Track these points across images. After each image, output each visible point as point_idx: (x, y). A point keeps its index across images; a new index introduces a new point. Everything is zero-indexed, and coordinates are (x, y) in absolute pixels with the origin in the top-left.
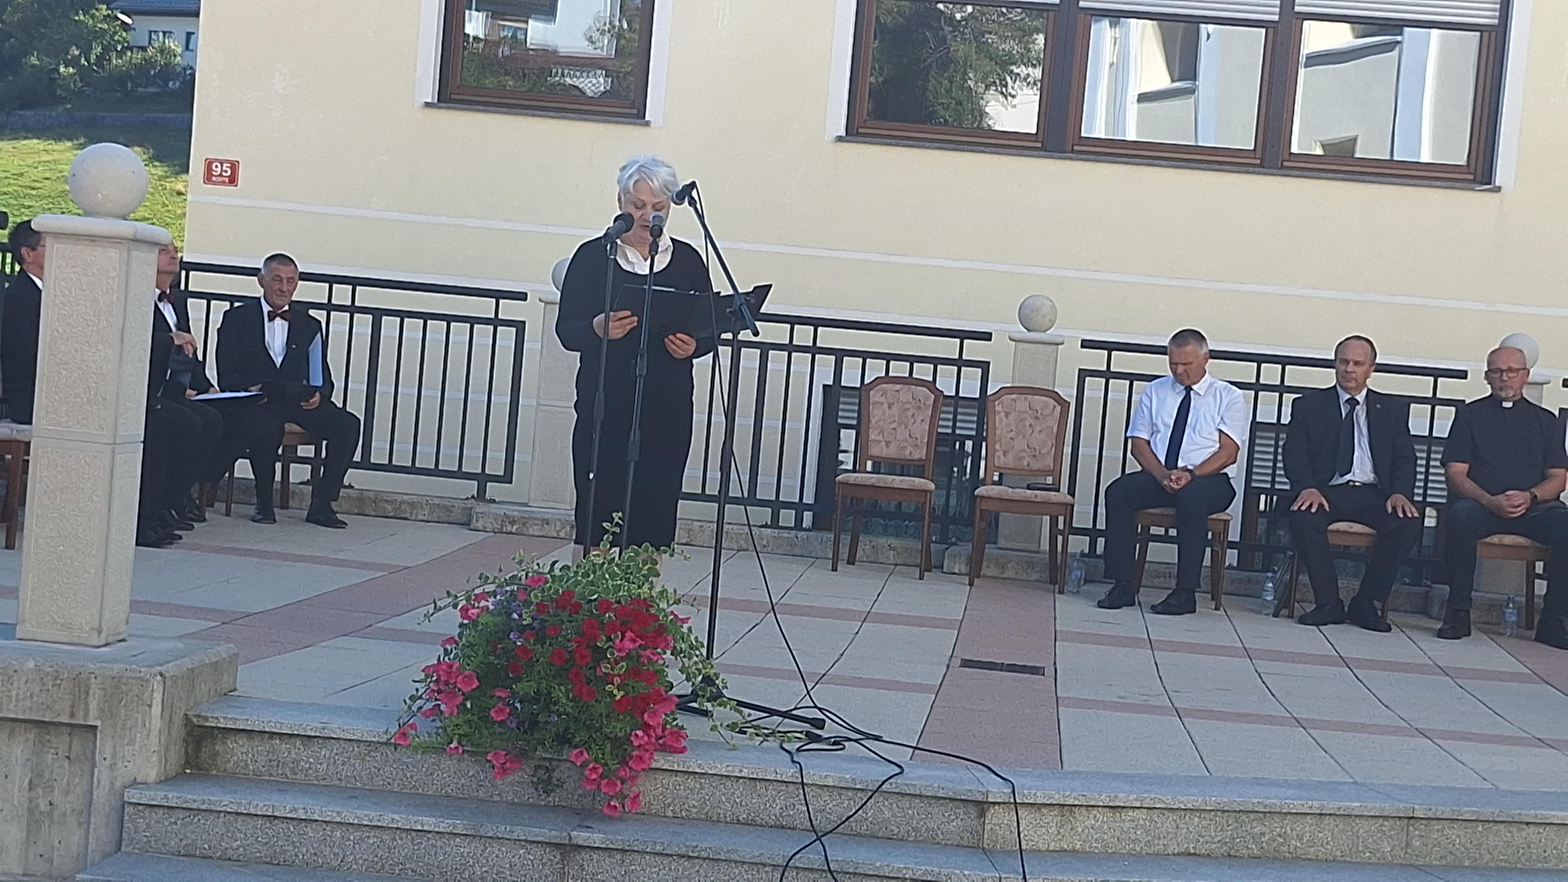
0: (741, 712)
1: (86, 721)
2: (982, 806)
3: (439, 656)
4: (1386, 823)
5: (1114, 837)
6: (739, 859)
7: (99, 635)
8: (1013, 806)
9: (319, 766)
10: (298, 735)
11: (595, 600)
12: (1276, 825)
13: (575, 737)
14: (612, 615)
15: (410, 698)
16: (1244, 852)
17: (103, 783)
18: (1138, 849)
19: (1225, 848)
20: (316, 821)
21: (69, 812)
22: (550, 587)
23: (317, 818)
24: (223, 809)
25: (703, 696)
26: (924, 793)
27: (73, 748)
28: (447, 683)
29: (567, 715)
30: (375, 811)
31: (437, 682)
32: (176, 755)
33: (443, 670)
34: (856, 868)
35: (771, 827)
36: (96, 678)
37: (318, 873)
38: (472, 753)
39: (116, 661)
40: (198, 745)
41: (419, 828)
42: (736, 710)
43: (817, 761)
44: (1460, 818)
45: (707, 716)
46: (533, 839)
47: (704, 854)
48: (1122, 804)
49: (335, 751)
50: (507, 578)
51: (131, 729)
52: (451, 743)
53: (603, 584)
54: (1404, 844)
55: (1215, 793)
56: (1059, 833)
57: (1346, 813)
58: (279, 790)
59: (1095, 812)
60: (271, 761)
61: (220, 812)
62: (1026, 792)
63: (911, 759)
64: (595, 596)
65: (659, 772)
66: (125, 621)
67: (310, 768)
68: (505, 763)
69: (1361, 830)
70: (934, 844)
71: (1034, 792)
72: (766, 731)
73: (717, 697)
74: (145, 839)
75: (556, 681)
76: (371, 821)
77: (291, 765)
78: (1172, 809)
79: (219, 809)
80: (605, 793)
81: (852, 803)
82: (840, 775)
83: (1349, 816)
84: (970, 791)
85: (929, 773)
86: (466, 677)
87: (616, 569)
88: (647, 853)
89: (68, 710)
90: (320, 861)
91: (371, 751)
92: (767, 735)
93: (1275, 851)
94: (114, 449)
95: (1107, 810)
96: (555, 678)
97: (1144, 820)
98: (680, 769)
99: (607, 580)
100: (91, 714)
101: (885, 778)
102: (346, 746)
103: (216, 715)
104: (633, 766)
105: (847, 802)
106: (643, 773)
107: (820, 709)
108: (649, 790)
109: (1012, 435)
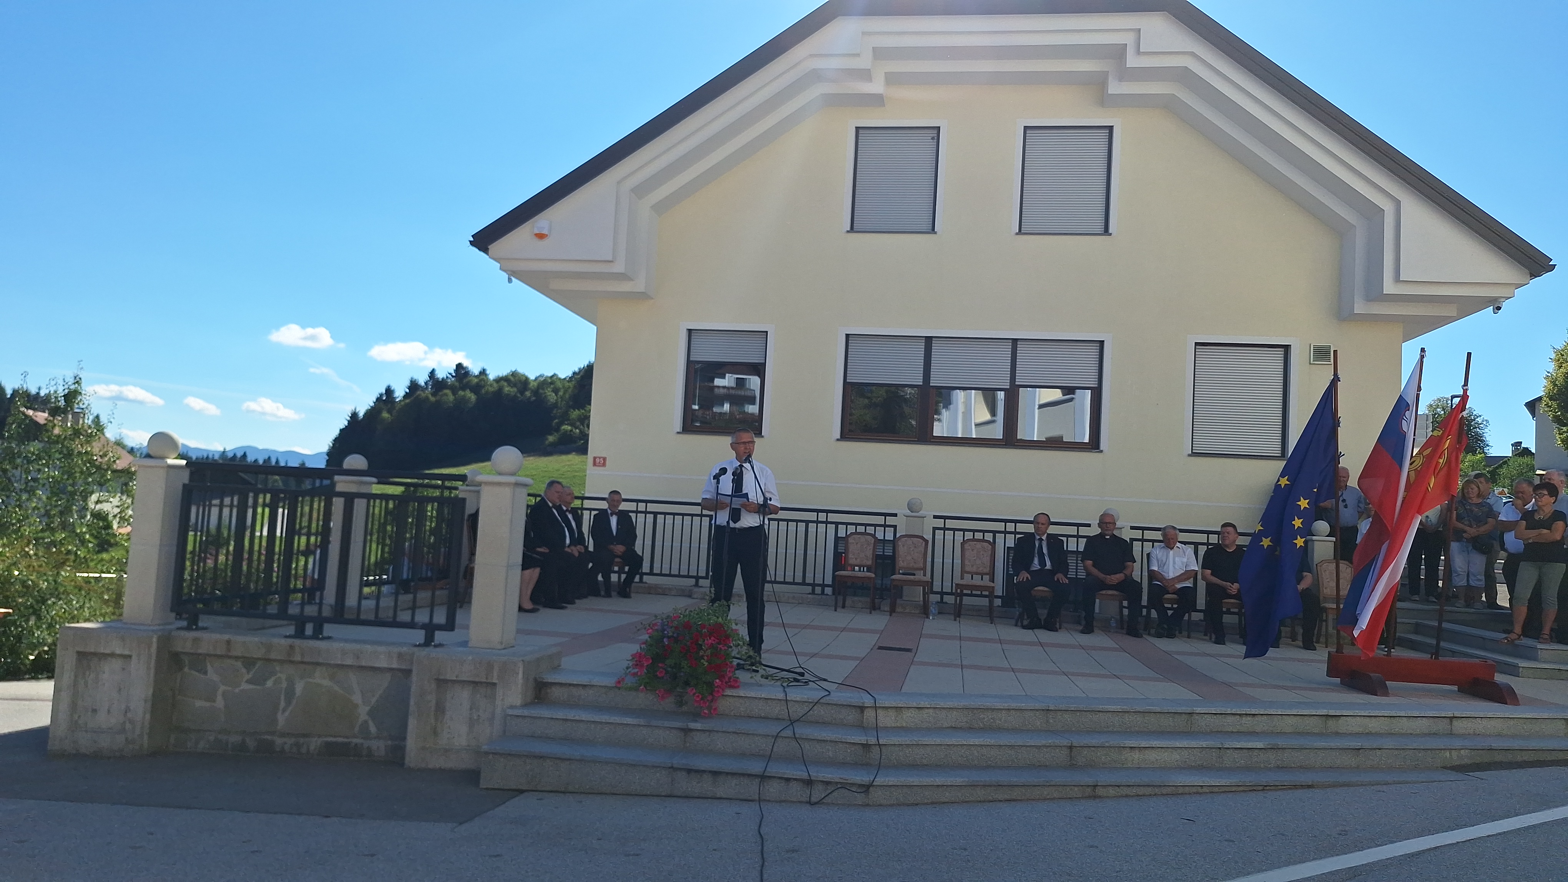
0: (768, 670)
1: (492, 681)
2: (862, 709)
3: (639, 650)
4: (1038, 713)
5: (920, 720)
6: (758, 733)
7: (502, 644)
8: (875, 708)
9: (589, 698)
11: (700, 624)
12: (990, 714)
13: (691, 682)
14: (706, 630)
15: (625, 668)
17: (498, 707)
18: (930, 726)
20: (585, 721)
21: (486, 719)
22: (682, 619)
24: (548, 717)
26: (839, 702)
27: (488, 692)
28: (640, 661)
29: (687, 673)
32: (531, 693)
33: (640, 655)
34: (809, 737)
35: (773, 719)
38: (650, 690)
39: (504, 655)
40: (540, 690)
41: (626, 723)
43: (795, 690)
44: (1069, 709)
45: (751, 672)
46: (673, 727)
48: (923, 707)
49: (595, 691)
51: (510, 684)
52: (642, 686)
54: (1045, 722)
55: (962, 701)
56: (896, 719)
59: (911, 710)
60: (570, 696)
61: (545, 718)
62: (881, 702)
63: (836, 688)
65: (727, 697)
66: (514, 639)
67: (586, 699)
68: (664, 694)
69: (1027, 716)
70: (842, 726)
71: (885, 702)
72: (776, 678)
73: (755, 664)
74: (515, 730)
75: (683, 659)
77: (577, 697)
78: (944, 708)
80: (704, 706)
81: (807, 708)
82: (804, 696)
83: (1021, 710)
84: (858, 702)
85: (844, 695)
86: (647, 658)
88: (720, 731)
89: (485, 676)
90: (585, 738)
91: (609, 690)
93: (989, 725)
94: (507, 568)
95: (916, 709)
97: (933, 713)
98: (739, 695)
100: (494, 677)
101: (823, 697)
102: (599, 689)
103: (550, 678)
104: (715, 694)
106: (720, 698)
107: (803, 668)
108: (723, 705)
109: (906, 554)
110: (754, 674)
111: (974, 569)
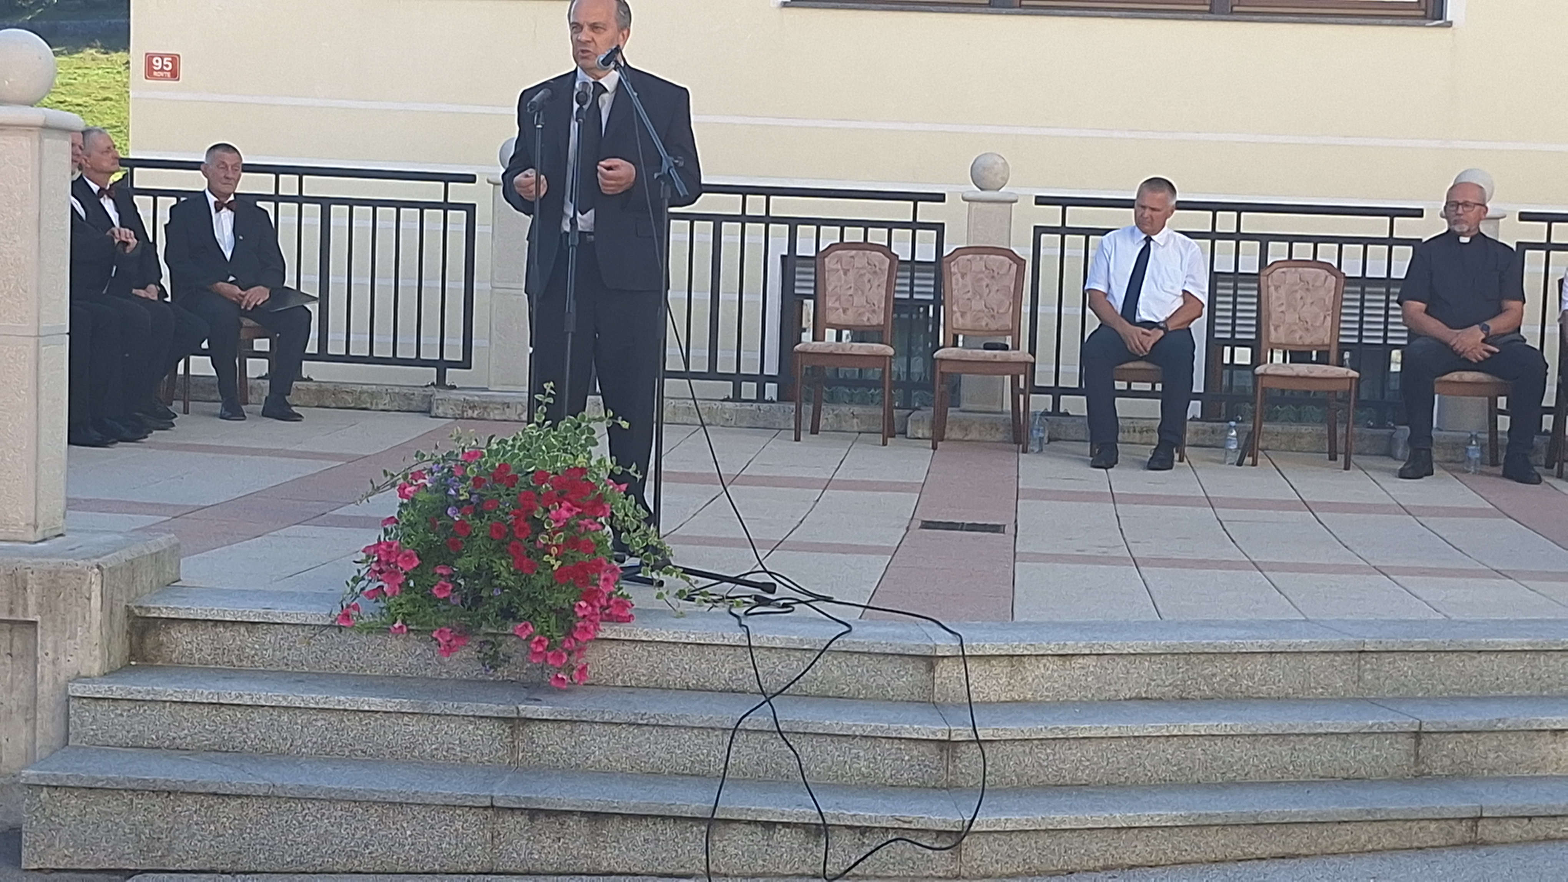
0: (688, 580)
1: (24, 616)
2: (930, 661)
3: (379, 537)
4: (1337, 658)
5: (1065, 685)
6: (688, 724)
7: (35, 531)
8: (961, 659)
9: (265, 652)
10: (242, 622)
11: (533, 472)
12: (1226, 665)
13: (518, 610)
14: (548, 486)
15: (353, 580)
16: (1196, 693)
17: (46, 678)
18: (1090, 696)
19: (1177, 691)
20: (263, 706)
21: (15, 709)
22: (486, 462)
23: (264, 703)
24: (169, 698)
25: (648, 565)
26: (872, 650)
27: (15, 644)
28: (388, 563)
29: (510, 588)
30: (321, 693)
31: (379, 561)
32: (120, 648)
33: (384, 550)
34: (806, 728)
35: (721, 691)
36: (32, 573)
37: (268, 758)
38: (418, 632)
39: (51, 555)
40: (142, 636)
41: (367, 708)
42: (682, 577)
43: (765, 624)
44: (1411, 649)
45: (652, 584)
46: (482, 715)
47: (653, 721)
48: (1070, 652)
49: (279, 637)
50: (445, 454)
51: (71, 623)
52: (394, 623)
53: (539, 455)
54: (1355, 679)
55: (1164, 637)
56: (1009, 684)
57: (1296, 650)
58: (225, 678)
59: (1045, 661)
60: (216, 649)
61: (165, 702)
62: (974, 644)
63: (860, 618)
64: (533, 468)
65: (605, 642)
66: (62, 515)
67: (256, 654)
68: (451, 641)
69: (1313, 667)
70: (885, 700)
71: (982, 644)
72: (715, 598)
73: (663, 565)
74: (92, 733)
75: (498, 556)
76: (317, 703)
77: (237, 652)
78: (1121, 654)
79: (164, 699)
80: (552, 665)
81: (800, 663)
82: (787, 636)
83: (1300, 652)
84: (918, 645)
85: (878, 630)
86: (406, 556)
87: (553, 440)
88: (596, 722)
90: (269, 746)
91: (315, 635)
92: (715, 601)
93: (1227, 690)
94: (38, 342)
95: (1056, 658)
96: (495, 553)
97: (1095, 666)
98: (627, 638)
99: (543, 452)
100: (29, 609)
101: (833, 637)
102: (291, 630)
103: (157, 606)
104: (578, 637)
105: (796, 663)
106: (590, 645)
107: (770, 572)
108: (597, 660)
109: (969, 295)
110: (661, 591)
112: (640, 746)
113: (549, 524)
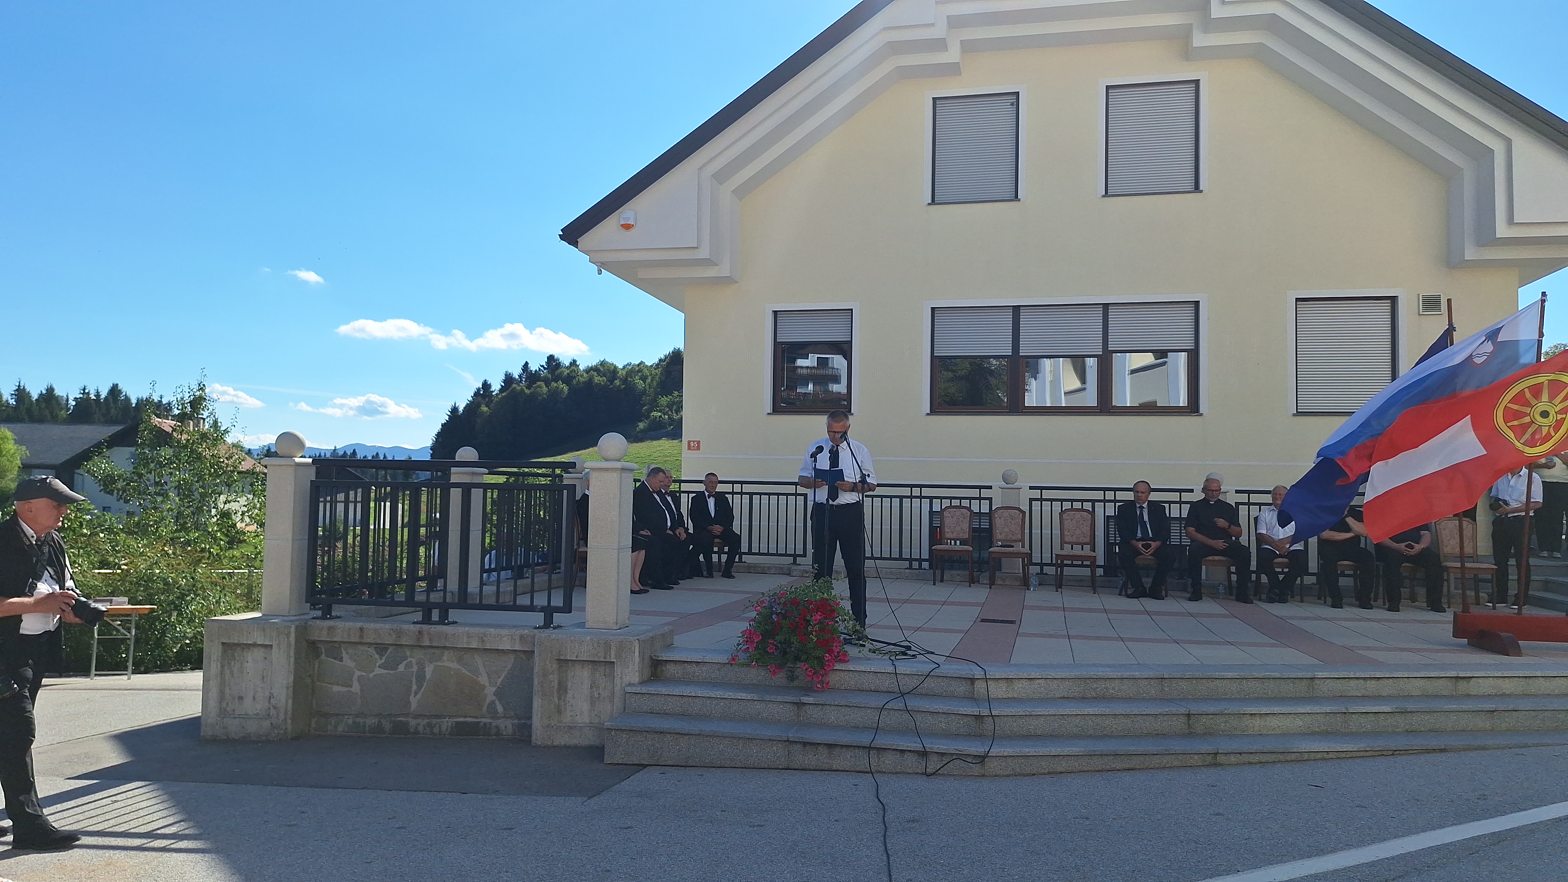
0: (874, 644)
1: (610, 659)
2: (972, 680)
3: (749, 626)
4: (1153, 681)
5: (1030, 692)
6: (865, 706)
7: (617, 625)
8: (985, 679)
9: (703, 674)
10: (693, 661)
11: (807, 600)
12: (1102, 683)
13: (801, 657)
14: (813, 606)
15: (737, 644)
16: (1090, 696)
17: (618, 685)
18: (1042, 696)
19: (1080, 694)
20: (700, 697)
21: (606, 697)
22: (789, 596)
23: (700, 695)
24: (667, 693)
26: (949, 675)
27: (606, 671)
28: (750, 638)
29: (797, 648)
31: (747, 637)
32: (647, 672)
33: (749, 632)
34: (920, 709)
35: (880, 692)
36: (614, 642)
37: (701, 718)
38: (761, 666)
39: (620, 635)
40: (655, 667)
41: (741, 698)
42: (872, 643)
43: (904, 664)
44: (1185, 677)
45: (859, 646)
46: (785, 701)
47: (855, 705)
48: (1034, 677)
49: (708, 667)
51: (627, 662)
52: (752, 662)
54: (1162, 690)
55: (1074, 671)
56: (1007, 691)
57: (1132, 677)
58: (687, 685)
59: (1022, 681)
60: (683, 673)
61: (662, 694)
62: (991, 673)
63: (945, 661)
65: (837, 671)
66: (627, 619)
67: (699, 675)
68: (775, 670)
69: (1140, 684)
70: (954, 698)
71: (996, 674)
72: (884, 652)
74: (635, 707)
75: (792, 635)
76: (721, 696)
77: (691, 674)
78: (1056, 678)
79: (665, 693)
80: (815, 680)
81: (917, 681)
82: (913, 669)
83: (1135, 678)
84: (968, 673)
85: (951, 667)
86: (757, 634)
87: (816, 587)
88: (832, 705)
89: (603, 656)
90: (702, 713)
91: (722, 667)
92: (885, 654)
93: (1103, 694)
94: (619, 551)
95: (1027, 680)
97: (1044, 684)
98: (846, 669)
100: (612, 656)
101: (933, 670)
102: (712, 665)
103: (663, 655)
104: (826, 668)
105: (915, 681)
106: (831, 672)
107: (909, 642)
108: (834, 678)
109: (1002, 526)
110: (861, 648)
111: (1074, 539)
112: (850, 715)
113: (813, 622)
